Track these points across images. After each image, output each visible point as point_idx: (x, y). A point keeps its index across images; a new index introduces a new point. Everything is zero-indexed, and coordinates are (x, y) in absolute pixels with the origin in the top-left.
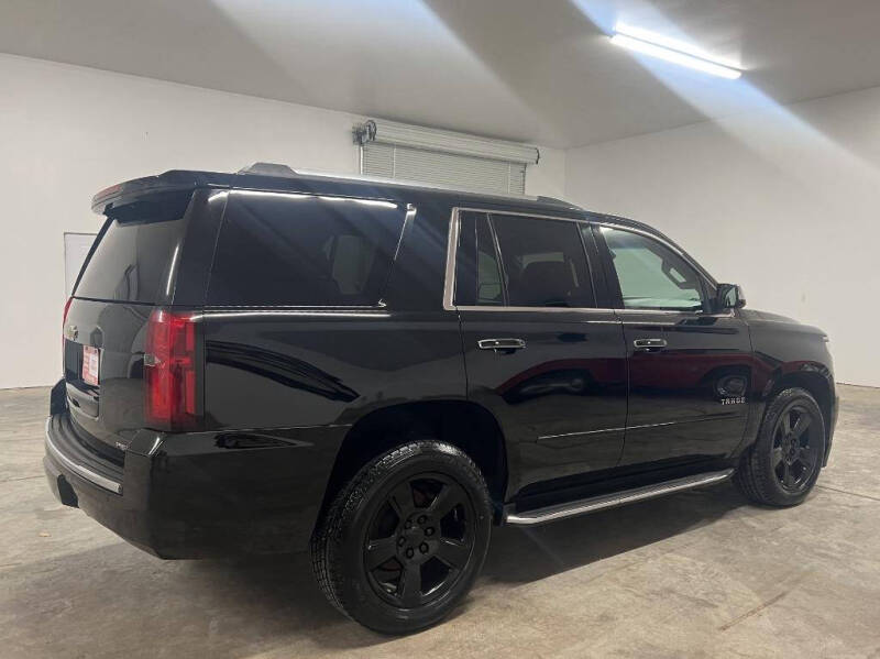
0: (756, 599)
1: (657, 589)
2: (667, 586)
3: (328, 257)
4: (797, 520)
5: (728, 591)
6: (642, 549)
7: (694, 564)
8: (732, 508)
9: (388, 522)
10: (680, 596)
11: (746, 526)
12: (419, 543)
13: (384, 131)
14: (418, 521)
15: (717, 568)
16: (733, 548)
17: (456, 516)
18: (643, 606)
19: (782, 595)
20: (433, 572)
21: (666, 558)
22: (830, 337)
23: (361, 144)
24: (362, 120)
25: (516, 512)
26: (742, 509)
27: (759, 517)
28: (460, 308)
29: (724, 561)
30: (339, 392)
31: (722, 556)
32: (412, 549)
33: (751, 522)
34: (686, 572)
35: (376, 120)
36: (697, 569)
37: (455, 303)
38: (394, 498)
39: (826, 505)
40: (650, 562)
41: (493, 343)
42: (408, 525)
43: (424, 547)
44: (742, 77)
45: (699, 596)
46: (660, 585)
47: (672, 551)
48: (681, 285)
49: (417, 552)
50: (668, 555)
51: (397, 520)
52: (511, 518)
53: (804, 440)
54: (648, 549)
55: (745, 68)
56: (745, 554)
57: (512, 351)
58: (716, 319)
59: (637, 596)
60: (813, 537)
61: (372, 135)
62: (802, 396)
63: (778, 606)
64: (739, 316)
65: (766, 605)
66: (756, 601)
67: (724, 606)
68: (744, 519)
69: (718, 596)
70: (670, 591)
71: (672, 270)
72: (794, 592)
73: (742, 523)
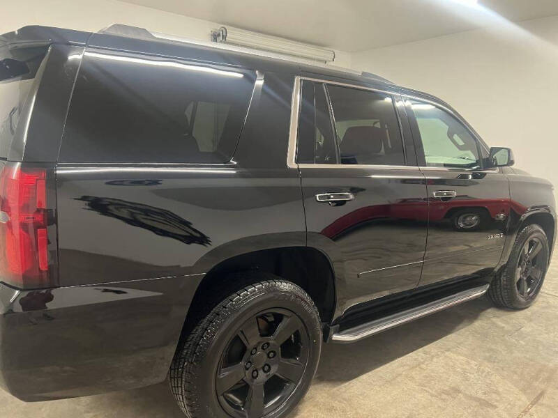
0: (524, 398)
1: (447, 388)
2: (453, 385)
3: (189, 120)
4: (531, 320)
5: (501, 390)
6: (427, 348)
7: (468, 363)
8: (483, 310)
9: (236, 352)
10: (466, 396)
11: (497, 326)
12: (263, 364)
13: (233, 35)
14: (263, 348)
15: (487, 367)
16: (493, 347)
17: (293, 339)
18: (439, 407)
19: (542, 394)
20: (274, 386)
21: (446, 357)
22: (555, 187)
24: (218, 27)
25: (339, 332)
26: (489, 310)
27: (504, 318)
28: (302, 166)
29: (489, 359)
30: (193, 236)
31: (487, 355)
32: (256, 370)
33: (499, 322)
34: (464, 372)
35: (227, 27)
36: (472, 368)
37: (297, 162)
38: (242, 332)
39: (546, 308)
40: (435, 360)
41: (329, 197)
42: (254, 351)
43: (267, 368)
45: (480, 395)
46: (448, 384)
47: (448, 350)
48: (460, 148)
49: (261, 372)
50: (447, 353)
51: (244, 349)
52: (336, 337)
53: (534, 261)
54: (432, 348)
56: (504, 353)
57: (343, 203)
58: (486, 174)
59: (432, 396)
60: (546, 335)
61: (224, 37)
62: (537, 230)
63: (542, 405)
64: (502, 172)
65: (533, 404)
66: (524, 400)
67: (501, 407)
68: (494, 320)
69: (494, 396)
70: (456, 390)
71: (455, 135)
72: (550, 390)
73: (494, 324)
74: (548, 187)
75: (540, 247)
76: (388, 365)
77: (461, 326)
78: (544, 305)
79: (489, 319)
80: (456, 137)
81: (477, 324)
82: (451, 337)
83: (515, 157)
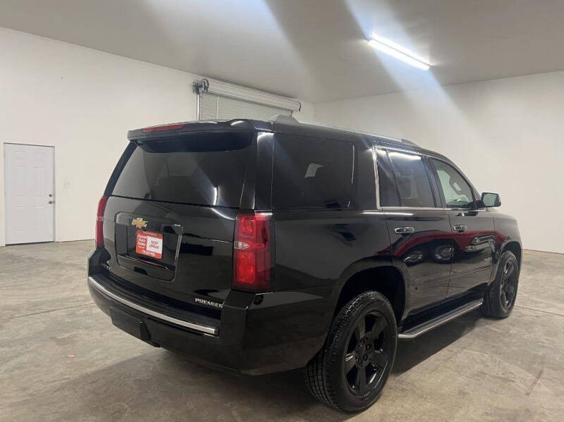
1: (476, 373)
2: (479, 370)
5: (512, 371)
7: (483, 356)
10: (491, 376)
11: (491, 330)
12: (364, 354)
13: (214, 86)
15: (497, 358)
16: (495, 345)
18: (476, 384)
19: (541, 372)
21: (465, 353)
22: (518, 222)
23: (198, 93)
24: (200, 79)
25: (402, 333)
26: (481, 320)
27: (494, 324)
29: (497, 353)
31: (493, 350)
33: (492, 328)
34: (483, 361)
35: (208, 79)
36: (487, 359)
40: (459, 355)
41: (402, 230)
42: (360, 344)
43: (366, 357)
44: (430, 69)
45: (500, 375)
46: (475, 370)
47: (464, 348)
48: (458, 193)
49: (363, 360)
50: (465, 350)
52: (400, 336)
55: (432, 64)
56: (504, 348)
58: (478, 212)
59: (468, 377)
60: (529, 335)
61: (206, 88)
62: (511, 256)
63: (544, 378)
64: (487, 211)
65: (538, 378)
66: (531, 376)
67: (518, 381)
68: (487, 326)
69: (510, 375)
70: (483, 373)
71: (455, 183)
72: (545, 369)
73: (487, 329)
74: (514, 222)
75: (513, 268)
76: (427, 360)
77: (466, 332)
78: (519, 314)
79: (483, 325)
80: (456, 185)
81: (476, 330)
82: (462, 339)
83: (502, 200)
